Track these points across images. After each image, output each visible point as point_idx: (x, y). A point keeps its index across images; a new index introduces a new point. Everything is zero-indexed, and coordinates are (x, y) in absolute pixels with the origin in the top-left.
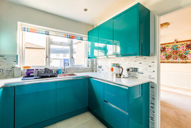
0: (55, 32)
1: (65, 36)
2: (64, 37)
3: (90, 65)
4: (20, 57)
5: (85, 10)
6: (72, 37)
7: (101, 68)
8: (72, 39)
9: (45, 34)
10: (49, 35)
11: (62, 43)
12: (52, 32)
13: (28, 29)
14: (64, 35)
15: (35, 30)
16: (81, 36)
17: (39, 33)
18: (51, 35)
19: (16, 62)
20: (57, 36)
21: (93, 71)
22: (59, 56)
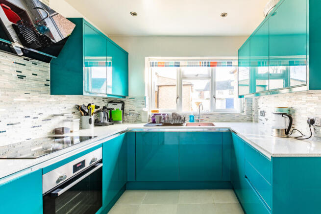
0: (187, 61)
1: (202, 64)
2: (200, 66)
3: (245, 109)
4: (149, 99)
5: (224, 15)
6: (213, 64)
7: (264, 116)
8: (213, 68)
9: (175, 66)
10: (179, 66)
11: (197, 75)
12: (184, 61)
13: (156, 63)
14: (200, 62)
15: (163, 62)
16: (228, 60)
17: (169, 66)
18: (182, 66)
19: (144, 105)
20: (190, 66)
21: (251, 121)
22: (223, 94)
